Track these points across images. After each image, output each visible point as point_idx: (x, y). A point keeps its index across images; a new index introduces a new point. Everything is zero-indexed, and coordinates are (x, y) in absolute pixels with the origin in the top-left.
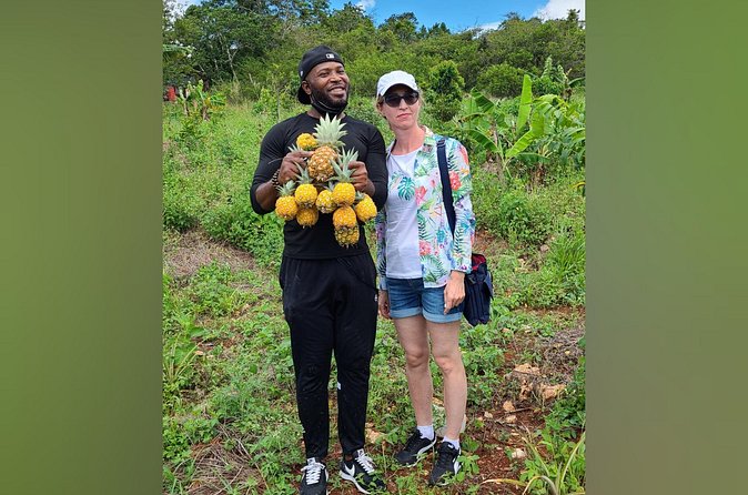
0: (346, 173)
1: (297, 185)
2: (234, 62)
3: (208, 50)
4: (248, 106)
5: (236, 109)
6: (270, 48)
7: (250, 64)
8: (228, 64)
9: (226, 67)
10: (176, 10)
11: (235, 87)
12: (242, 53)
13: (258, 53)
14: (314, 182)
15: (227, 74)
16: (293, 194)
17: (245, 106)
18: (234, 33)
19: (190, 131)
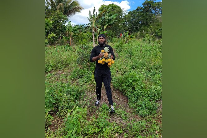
0: (110, 57)
1: (102, 59)
2: (139, 27)
3: (133, 23)
4: (141, 39)
5: (138, 40)
6: (151, 23)
7: (144, 27)
8: (138, 27)
9: (137, 28)
10: (125, 12)
11: (138, 34)
12: (142, 24)
13: (147, 24)
14: (105, 58)
15: (137, 30)
16: (102, 60)
17: (140, 39)
18: (141, 18)
19: (121, 46)
